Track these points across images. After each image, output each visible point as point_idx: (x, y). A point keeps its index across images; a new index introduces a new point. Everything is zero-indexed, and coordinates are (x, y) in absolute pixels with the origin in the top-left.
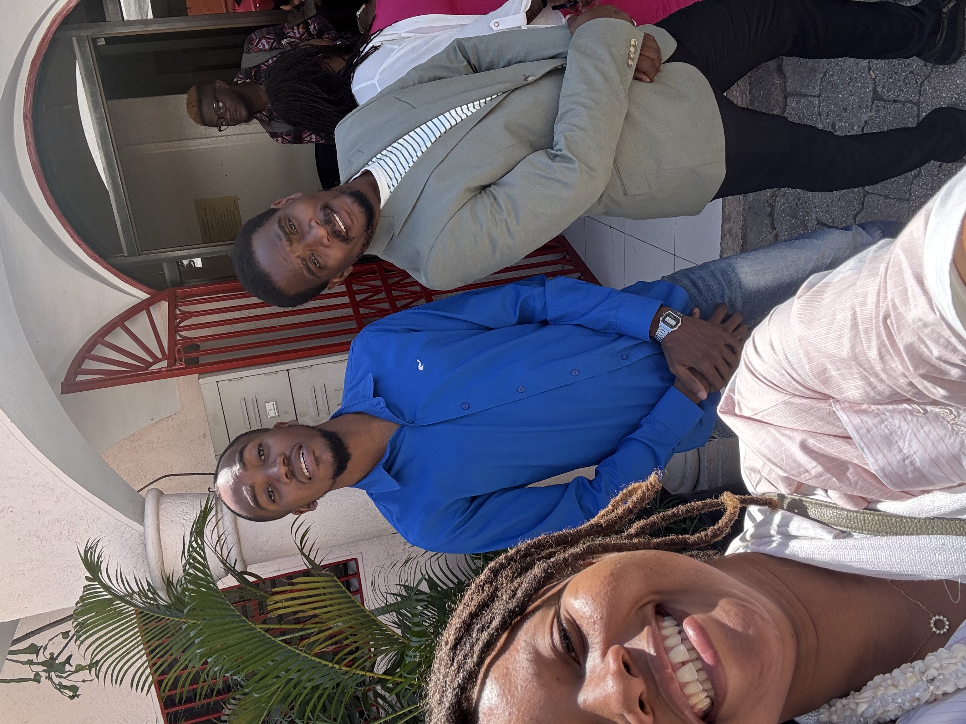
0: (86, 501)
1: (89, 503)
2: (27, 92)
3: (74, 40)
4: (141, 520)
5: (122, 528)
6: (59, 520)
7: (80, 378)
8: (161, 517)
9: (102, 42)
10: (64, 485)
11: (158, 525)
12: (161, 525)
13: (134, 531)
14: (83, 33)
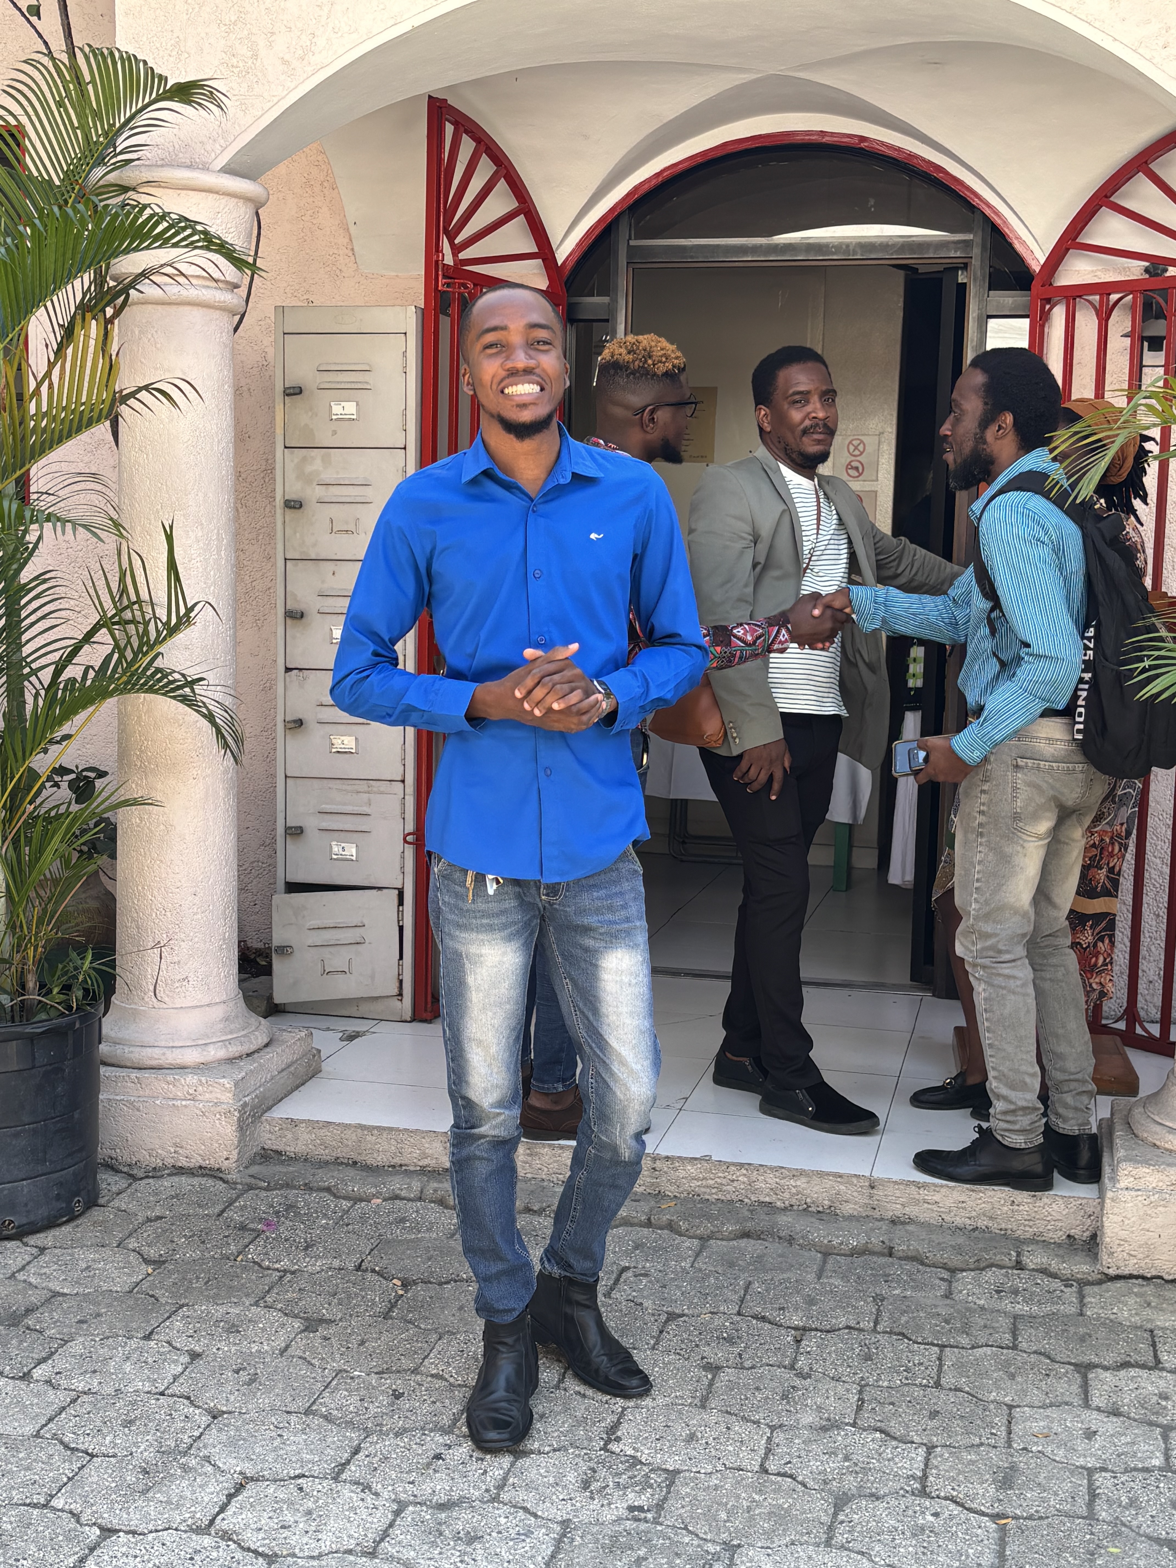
0: (275, 100)
1: (271, 104)
2: (899, 150)
3: (970, 237)
4: (229, 170)
5: (222, 141)
6: (255, 56)
7: (449, 129)
8: (227, 198)
9: (962, 278)
10: (305, 76)
11: (217, 193)
12: (215, 196)
13: (213, 155)
14: (976, 251)
